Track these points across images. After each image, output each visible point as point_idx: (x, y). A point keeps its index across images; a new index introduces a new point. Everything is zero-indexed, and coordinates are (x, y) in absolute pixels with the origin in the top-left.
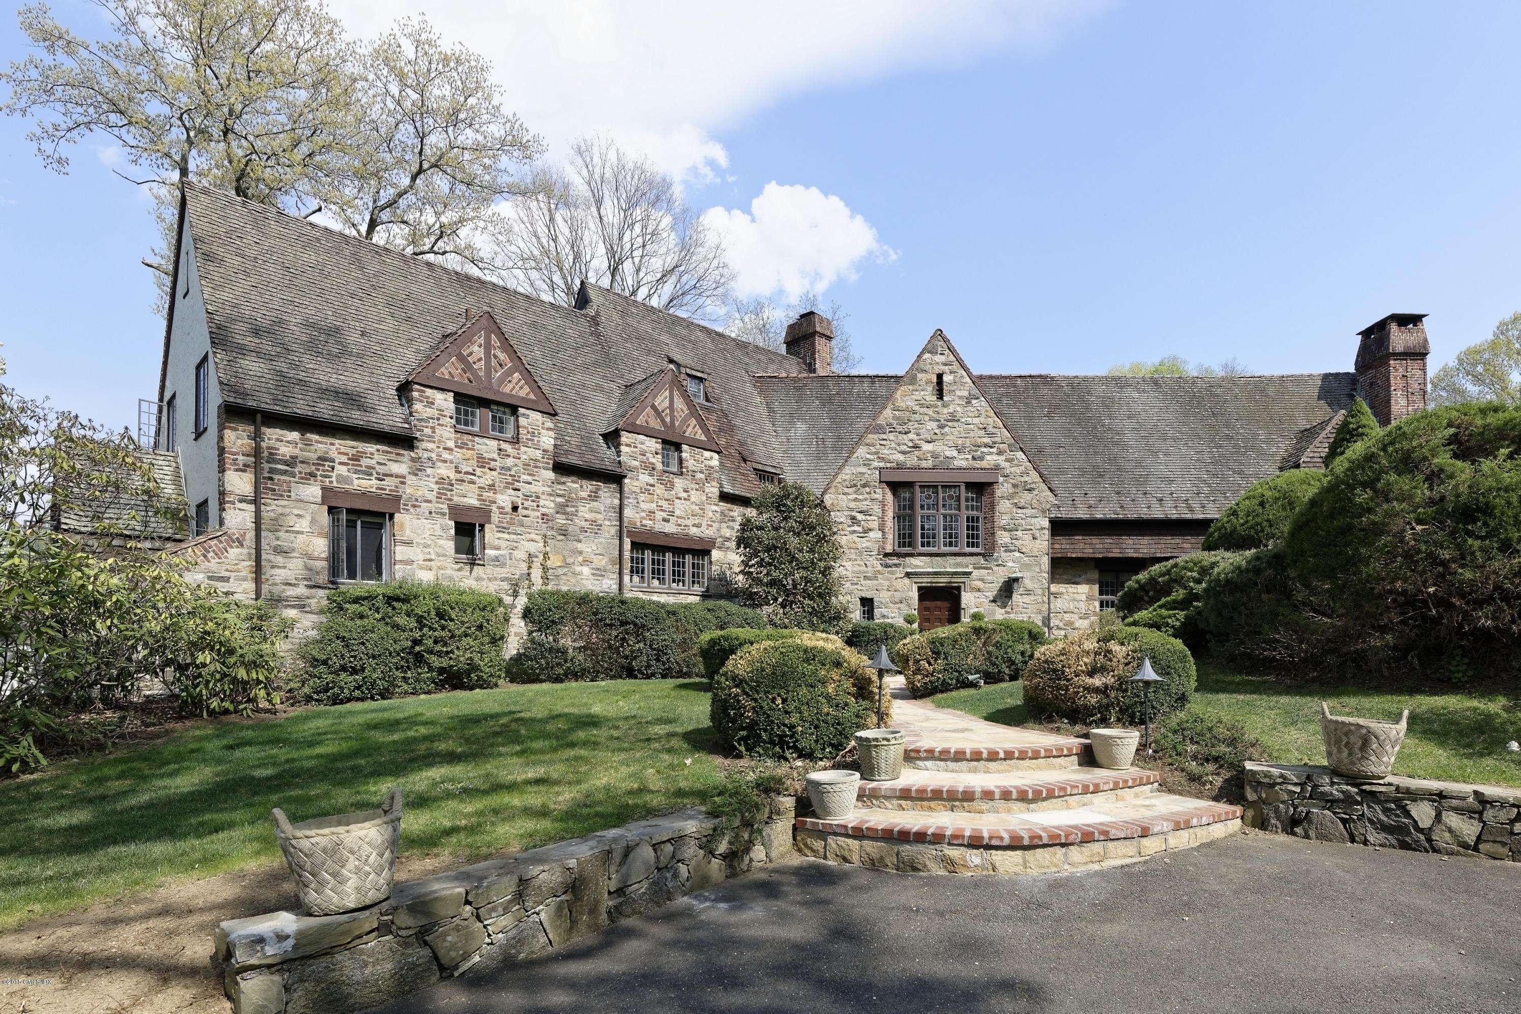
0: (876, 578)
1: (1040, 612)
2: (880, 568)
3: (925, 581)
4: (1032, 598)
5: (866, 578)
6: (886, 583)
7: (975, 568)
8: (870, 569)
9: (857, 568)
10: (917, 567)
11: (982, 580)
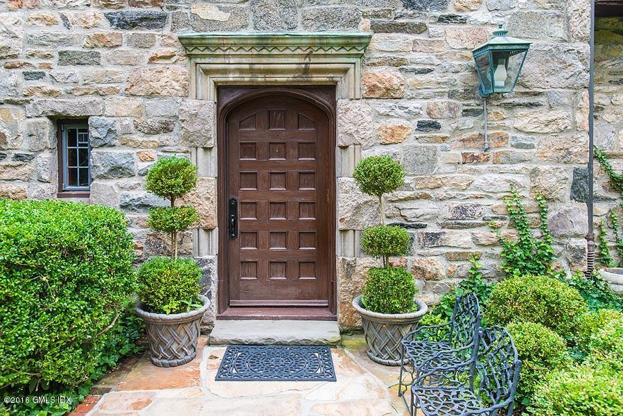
0: (94, 59)
1: (565, 156)
2: (106, 29)
3: (236, 68)
4: (543, 115)
5: (65, 58)
6: (124, 73)
7: (376, 28)
8: (76, 31)
9: (40, 30)
10: (211, 23)
11: (399, 64)
